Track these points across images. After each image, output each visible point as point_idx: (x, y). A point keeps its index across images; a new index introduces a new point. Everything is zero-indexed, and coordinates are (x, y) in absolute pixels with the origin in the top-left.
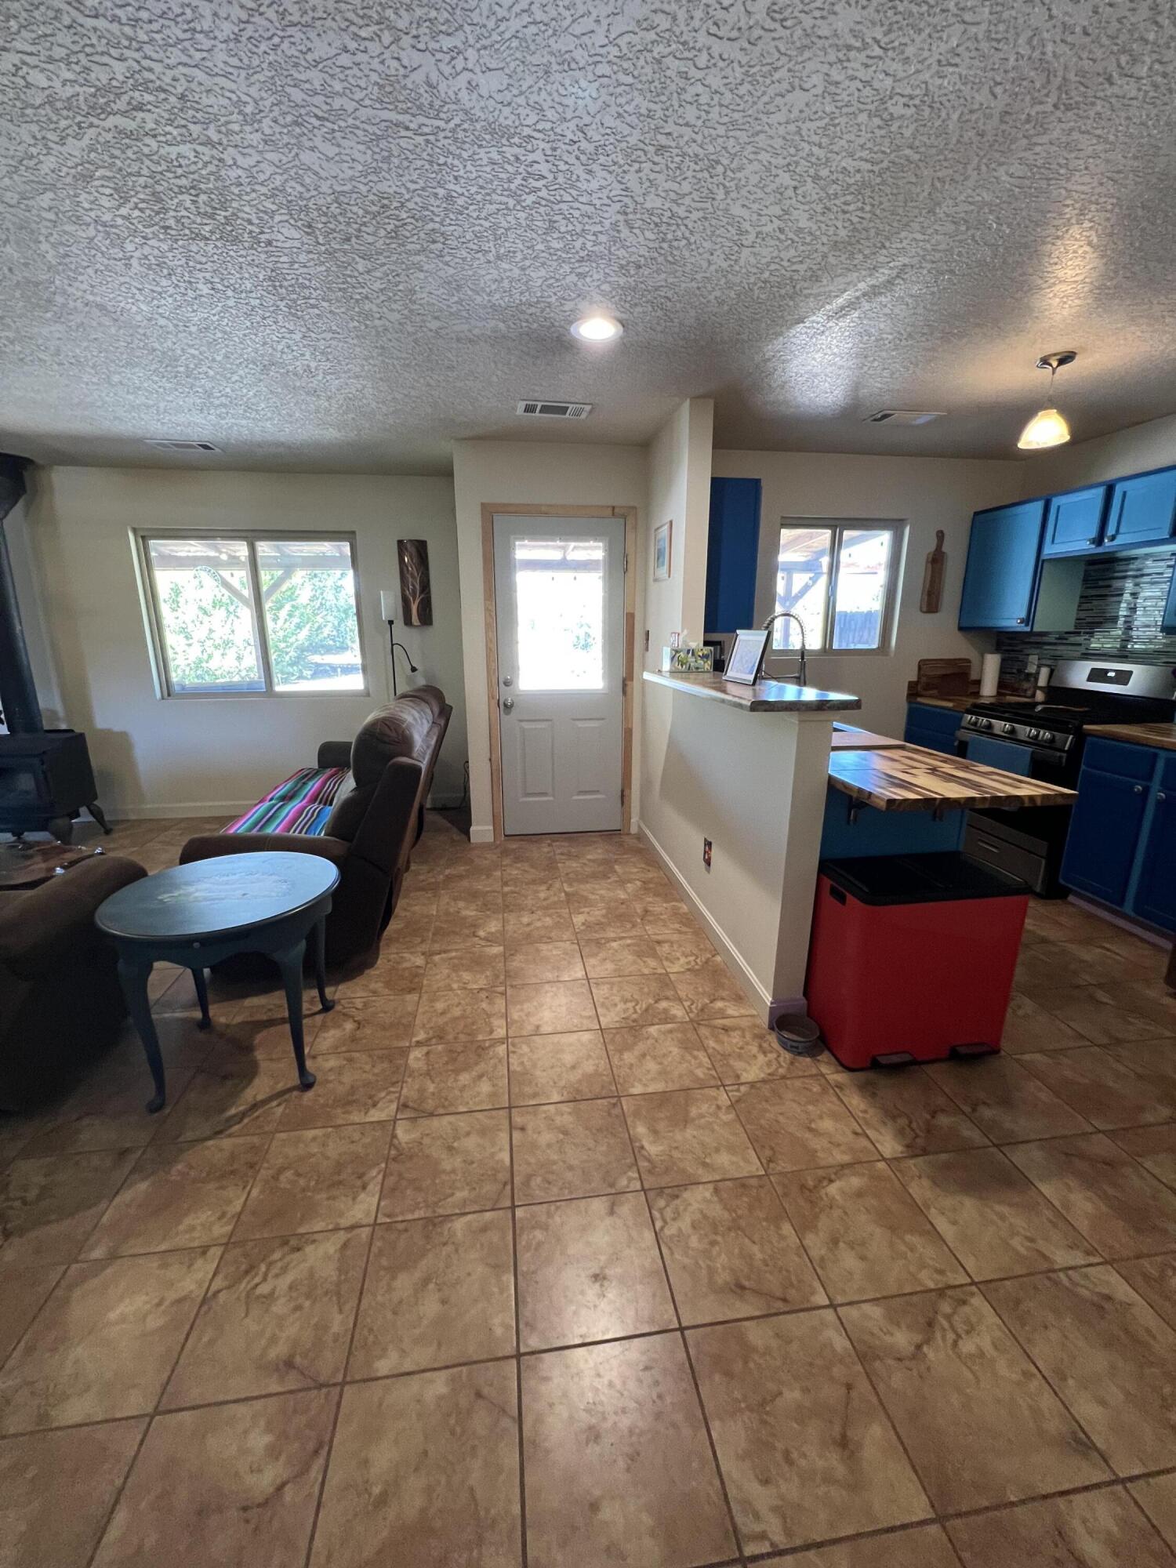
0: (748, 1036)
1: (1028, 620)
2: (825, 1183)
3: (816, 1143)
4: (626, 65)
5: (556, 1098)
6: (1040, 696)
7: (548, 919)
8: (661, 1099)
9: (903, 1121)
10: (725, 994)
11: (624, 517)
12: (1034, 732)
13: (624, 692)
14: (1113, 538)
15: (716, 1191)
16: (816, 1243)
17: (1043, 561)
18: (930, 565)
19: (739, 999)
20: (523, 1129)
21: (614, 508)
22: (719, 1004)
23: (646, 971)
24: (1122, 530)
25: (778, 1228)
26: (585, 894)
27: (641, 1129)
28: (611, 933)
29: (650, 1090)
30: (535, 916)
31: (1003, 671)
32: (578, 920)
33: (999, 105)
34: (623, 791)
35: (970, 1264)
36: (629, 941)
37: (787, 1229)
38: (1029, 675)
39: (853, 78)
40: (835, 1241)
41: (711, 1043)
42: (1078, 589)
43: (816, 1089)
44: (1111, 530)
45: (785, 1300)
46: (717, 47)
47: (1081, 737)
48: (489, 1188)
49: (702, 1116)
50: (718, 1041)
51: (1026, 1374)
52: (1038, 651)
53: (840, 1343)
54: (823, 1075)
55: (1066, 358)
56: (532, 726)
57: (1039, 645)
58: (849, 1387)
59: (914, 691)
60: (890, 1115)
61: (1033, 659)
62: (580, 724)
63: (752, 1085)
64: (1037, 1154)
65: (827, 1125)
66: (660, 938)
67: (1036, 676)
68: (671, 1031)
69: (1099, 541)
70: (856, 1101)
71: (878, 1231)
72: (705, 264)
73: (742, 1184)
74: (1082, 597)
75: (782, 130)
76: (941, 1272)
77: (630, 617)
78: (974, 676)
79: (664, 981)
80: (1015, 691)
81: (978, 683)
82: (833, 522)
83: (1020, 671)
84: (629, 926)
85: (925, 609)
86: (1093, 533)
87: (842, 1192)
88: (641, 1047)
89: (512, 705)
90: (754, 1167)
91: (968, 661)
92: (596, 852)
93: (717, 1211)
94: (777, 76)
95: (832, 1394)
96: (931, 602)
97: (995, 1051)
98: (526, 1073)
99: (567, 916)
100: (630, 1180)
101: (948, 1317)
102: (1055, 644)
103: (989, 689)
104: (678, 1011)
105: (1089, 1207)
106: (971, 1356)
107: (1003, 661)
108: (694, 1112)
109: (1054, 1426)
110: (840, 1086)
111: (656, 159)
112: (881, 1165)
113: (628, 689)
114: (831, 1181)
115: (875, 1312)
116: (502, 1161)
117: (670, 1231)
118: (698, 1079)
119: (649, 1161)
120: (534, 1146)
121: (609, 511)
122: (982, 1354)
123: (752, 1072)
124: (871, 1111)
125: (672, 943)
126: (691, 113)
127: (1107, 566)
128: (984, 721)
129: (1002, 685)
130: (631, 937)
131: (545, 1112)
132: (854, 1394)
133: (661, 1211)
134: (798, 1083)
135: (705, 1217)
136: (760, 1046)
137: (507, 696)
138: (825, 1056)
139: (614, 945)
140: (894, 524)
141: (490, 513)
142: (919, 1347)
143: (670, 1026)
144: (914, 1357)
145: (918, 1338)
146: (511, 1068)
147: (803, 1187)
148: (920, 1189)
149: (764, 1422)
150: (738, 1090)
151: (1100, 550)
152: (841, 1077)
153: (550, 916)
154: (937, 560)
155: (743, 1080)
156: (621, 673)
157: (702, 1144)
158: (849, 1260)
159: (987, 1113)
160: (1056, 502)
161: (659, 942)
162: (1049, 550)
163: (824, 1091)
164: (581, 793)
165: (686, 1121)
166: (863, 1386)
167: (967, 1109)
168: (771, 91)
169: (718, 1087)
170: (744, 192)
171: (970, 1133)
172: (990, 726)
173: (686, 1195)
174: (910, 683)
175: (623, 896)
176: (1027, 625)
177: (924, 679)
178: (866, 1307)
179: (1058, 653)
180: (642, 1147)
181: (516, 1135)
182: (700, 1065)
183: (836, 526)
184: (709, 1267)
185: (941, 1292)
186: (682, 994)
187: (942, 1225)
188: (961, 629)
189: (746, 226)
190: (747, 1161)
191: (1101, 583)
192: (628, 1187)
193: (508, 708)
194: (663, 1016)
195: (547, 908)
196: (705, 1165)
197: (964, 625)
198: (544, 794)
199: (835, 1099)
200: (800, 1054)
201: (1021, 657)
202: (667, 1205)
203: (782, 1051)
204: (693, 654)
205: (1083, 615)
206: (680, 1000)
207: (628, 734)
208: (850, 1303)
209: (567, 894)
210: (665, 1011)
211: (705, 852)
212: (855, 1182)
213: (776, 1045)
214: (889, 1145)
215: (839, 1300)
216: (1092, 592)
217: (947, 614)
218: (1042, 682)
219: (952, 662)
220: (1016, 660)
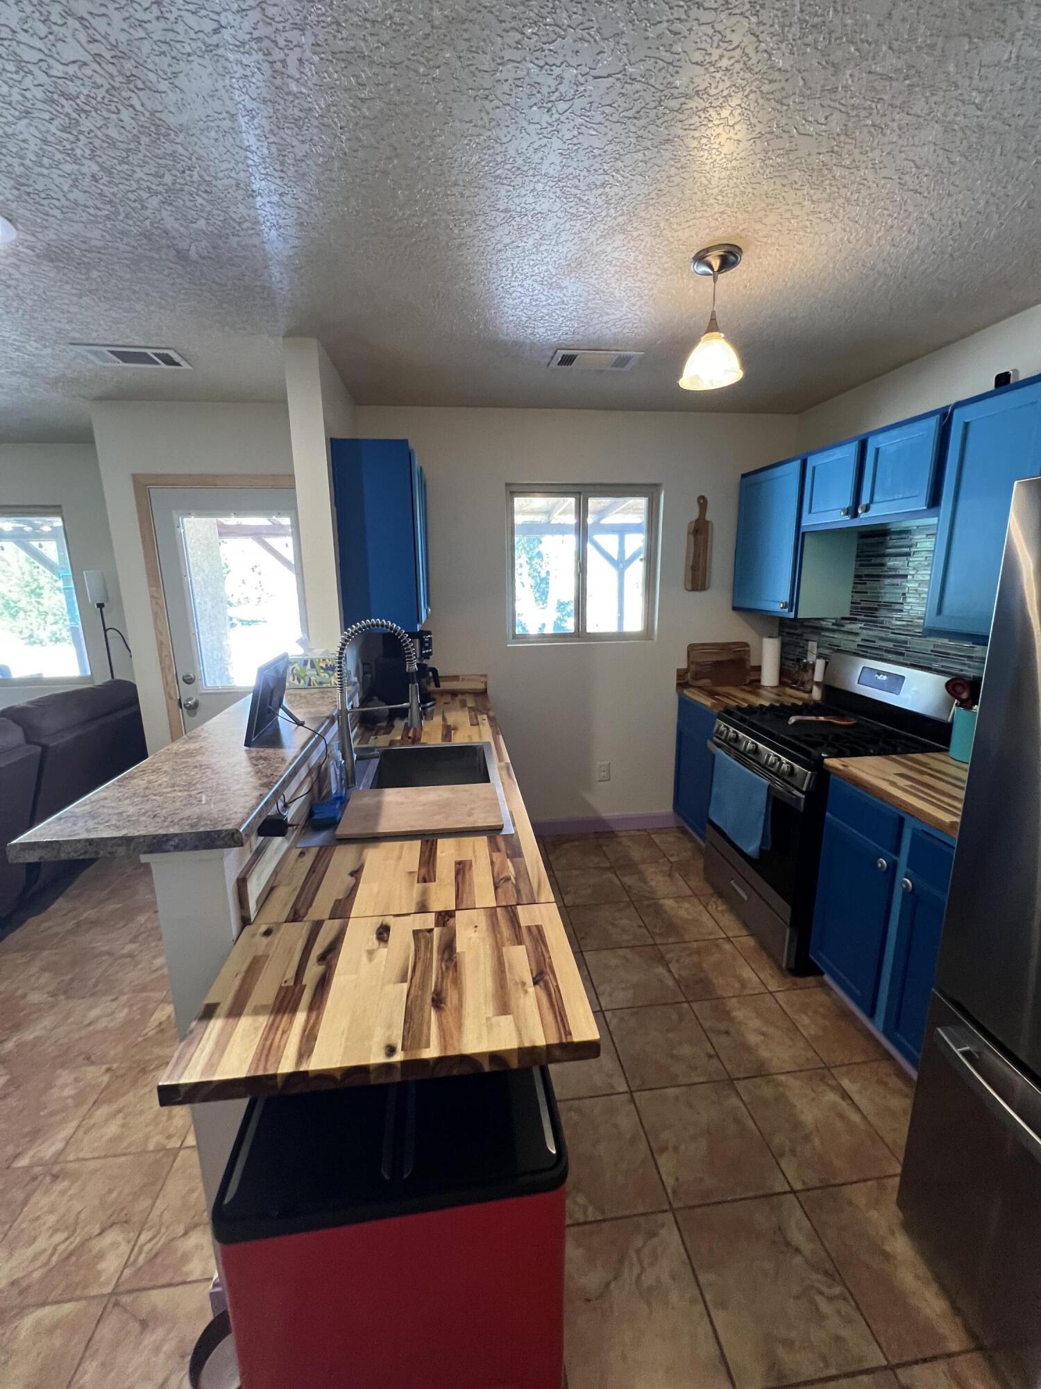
1: (793, 604)
6: (817, 694)
7: (124, 1013)
14: (867, 509)
17: (804, 534)
18: (692, 537)
24: (876, 498)
31: (784, 657)
38: (807, 665)
42: (851, 567)
44: (865, 500)
47: (823, 775)
52: (816, 638)
57: (817, 630)
59: (683, 681)
61: (812, 646)
67: (814, 668)
68: (54, 1328)
69: (854, 511)
74: (856, 576)
78: (754, 661)
80: (795, 683)
81: (758, 669)
82: (576, 489)
83: (799, 660)
85: (690, 588)
86: (848, 502)
89: (196, 705)
91: (746, 645)
96: (698, 579)
102: (833, 631)
103: (769, 677)
104: (114, 1263)
107: (783, 646)
127: (880, 539)
129: (783, 673)
137: (187, 693)
140: (649, 490)
141: (143, 487)
151: (856, 523)
154: (700, 530)
160: (811, 461)
162: (808, 521)
174: (678, 671)
176: (791, 610)
177: (693, 667)
179: (836, 642)
183: (580, 493)
188: (735, 609)
191: (874, 561)
193: (192, 708)
194: (79, 1277)
197: (737, 605)
201: (801, 643)
204: (313, 666)
205: (858, 598)
210: (95, 1260)
216: (866, 571)
217: (719, 595)
218: (818, 676)
219: (724, 647)
220: (797, 645)
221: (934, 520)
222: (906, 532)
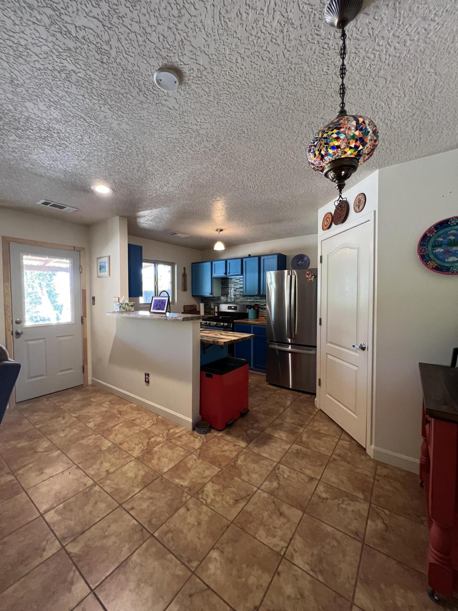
0: (188, 436)
1: (211, 294)
2: (236, 462)
3: (227, 454)
4: (166, 143)
5: (137, 490)
6: (216, 314)
7: (75, 430)
8: (176, 468)
9: (241, 437)
10: (171, 426)
11: (80, 251)
12: (223, 324)
13: (82, 322)
14: (229, 273)
15: (212, 482)
16: (245, 477)
17: (213, 278)
18: (183, 277)
19: (177, 426)
20: (133, 508)
21: (75, 247)
22: (172, 431)
23: (137, 431)
24: (231, 272)
25: (234, 480)
26: (85, 414)
27: (177, 481)
28: (110, 425)
29: (170, 467)
30: (66, 432)
31: (205, 308)
32: (91, 425)
33: (233, 184)
34: (83, 367)
35: (275, 460)
36: (121, 424)
37: (236, 479)
38: (212, 309)
39: (212, 168)
40: (248, 474)
41: (179, 443)
42: (220, 286)
43: (217, 440)
44: (228, 272)
45: (248, 495)
46: (189, 150)
47: (234, 323)
48: (136, 537)
49: (192, 465)
50: (179, 441)
51: (297, 473)
52: (214, 302)
53: (266, 495)
54: (216, 436)
55: (221, 230)
56: (33, 342)
57: (213, 300)
58: (274, 502)
60: (238, 437)
61: (212, 304)
62: (60, 339)
63: (200, 448)
64: (270, 429)
65: (226, 448)
66: (133, 418)
67: (214, 309)
68: (162, 446)
69: (226, 273)
70: (228, 438)
71: (255, 465)
72: (153, 186)
73: (217, 476)
74: (222, 288)
75: (192, 170)
76: (271, 465)
77: (84, 292)
78: (198, 310)
79: (146, 432)
80: (210, 313)
81: (199, 312)
82: (154, 262)
83: (210, 308)
84: (117, 419)
85: (183, 290)
86: (224, 272)
87: (241, 461)
88: (156, 457)
89: (20, 333)
90: (217, 470)
91: (196, 305)
92: (78, 396)
93: (217, 487)
94: (198, 161)
95: (272, 507)
96: (185, 289)
97: (248, 411)
98: (117, 490)
99: (84, 426)
100: (186, 497)
101: (279, 473)
102: (218, 300)
103: (202, 313)
104: (159, 439)
105: (284, 435)
106: (288, 478)
107: (205, 305)
108: (189, 465)
109: (306, 479)
110: (222, 436)
111: (158, 161)
112: (244, 450)
113: (84, 321)
114: (237, 461)
115: (267, 483)
116: (134, 525)
117: (209, 501)
118: (183, 456)
119: (187, 488)
120: (143, 511)
121: (73, 248)
122: (289, 476)
123: (197, 444)
124: (233, 438)
125: (139, 418)
126: (174, 158)
127: (227, 280)
128: (208, 322)
129: (205, 312)
130: (121, 423)
131: (136, 497)
132: (276, 503)
133: (202, 498)
134: (211, 441)
135: (215, 491)
136: (194, 437)
137: (18, 329)
138: (213, 431)
139: (116, 428)
140: (172, 264)
141: (7, 241)
142: (279, 483)
143: (161, 445)
144: (279, 486)
145: (277, 482)
146: (108, 492)
147: (232, 466)
148: (256, 450)
149: (265, 525)
150: (197, 452)
151: (226, 276)
152: (220, 434)
153: (75, 428)
154: (184, 275)
155: (196, 449)
156: (80, 314)
157: (199, 473)
158: (255, 476)
159: (255, 425)
160: (214, 263)
161: (134, 420)
162: (214, 275)
163: (219, 440)
164: (62, 371)
165: (189, 470)
166: (276, 499)
167: (251, 426)
168: (194, 163)
169: (191, 454)
170: (175, 176)
171: (256, 432)
172: (210, 324)
173: (205, 489)
175: (104, 409)
177: (186, 311)
178: (265, 483)
179: (218, 302)
180: (182, 485)
181: (131, 512)
182: (180, 451)
183: (156, 263)
184: (226, 502)
185: (274, 469)
186: (157, 433)
187: (265, 455)
188: (193, 296)
189: (170, 183)
190: (214, 469)
191: (225, 284)
192: (186, 499)
193: (18, 334)
194: (156, 443)
195: (70, 426)
196: (204, 478)
198: (41, 375)
199: (223, 440)
200: (206, 433)
201: (209, 304)
202: (203, 495)
203: (201, 435)
204: (128, 305)
205: (222, 292)
206: (157, 435)
207: (85, 341)
208: (262, 485)
209: (76, 417)
210: (155, 441)
211: (146, 378)
212: (242, 457)
213: (198, 434)
214: (243, 444)
215: (259, 486)
216: (224, 286)
217: (189, 292)
218: (216, 310)
219: (192, 306)
220: (208, 305)
221: (242, 277)
222: (232, 279)
